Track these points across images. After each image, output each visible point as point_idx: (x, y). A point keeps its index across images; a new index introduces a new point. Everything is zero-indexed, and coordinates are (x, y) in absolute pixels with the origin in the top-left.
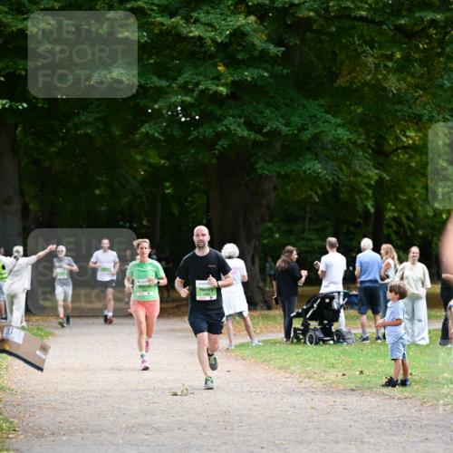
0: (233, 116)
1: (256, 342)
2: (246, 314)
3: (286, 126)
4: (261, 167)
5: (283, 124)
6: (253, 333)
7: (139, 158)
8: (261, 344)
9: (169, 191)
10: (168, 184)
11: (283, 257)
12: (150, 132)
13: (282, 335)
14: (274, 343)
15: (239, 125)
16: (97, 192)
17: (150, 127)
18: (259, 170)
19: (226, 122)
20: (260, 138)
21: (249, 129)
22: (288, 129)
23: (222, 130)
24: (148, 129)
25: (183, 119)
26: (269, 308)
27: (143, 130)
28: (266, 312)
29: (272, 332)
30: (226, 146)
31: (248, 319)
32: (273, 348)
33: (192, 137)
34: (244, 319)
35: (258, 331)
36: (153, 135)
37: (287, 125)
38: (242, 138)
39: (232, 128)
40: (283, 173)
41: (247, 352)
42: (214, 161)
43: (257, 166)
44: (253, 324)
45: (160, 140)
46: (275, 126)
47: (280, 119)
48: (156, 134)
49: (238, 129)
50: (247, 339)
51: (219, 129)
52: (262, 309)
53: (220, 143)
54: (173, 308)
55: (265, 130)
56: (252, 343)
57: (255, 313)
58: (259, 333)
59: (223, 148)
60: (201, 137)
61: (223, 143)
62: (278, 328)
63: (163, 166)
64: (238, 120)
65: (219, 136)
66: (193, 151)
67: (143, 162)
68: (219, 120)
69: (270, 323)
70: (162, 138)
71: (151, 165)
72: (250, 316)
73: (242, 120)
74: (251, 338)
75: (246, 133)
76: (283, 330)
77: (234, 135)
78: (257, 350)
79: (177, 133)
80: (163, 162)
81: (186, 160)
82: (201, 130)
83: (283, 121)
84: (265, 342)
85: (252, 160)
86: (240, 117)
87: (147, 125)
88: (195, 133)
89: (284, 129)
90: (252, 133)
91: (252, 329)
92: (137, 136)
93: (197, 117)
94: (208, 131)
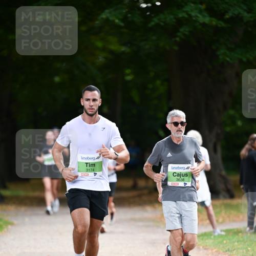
0: (194, 3)
1: (218, 231)
2: (208, 203)
3: (248, 13)
4: (224, 54)
5: (245, 10)
6: (215, 222)
7: (99, 44)
8: (223, 233)
9: (129, 78)
10: (128, 71)
11: (247, 146)
12: (111, 18)
13: (245, 224)
14: (237, 232)
15: (201, 12)
16: (57, 79)
17: (110, 13)
18: (221, 57)
19: (187, 8)
20: (222, 24)
21: (211, 16)
22: (250, 15)
23: (183, 17)
24: (108, 15)
25: (144, 6)
26: (232, 196)
27: (104, 16)
28: (229, 201)
29: (234, 221)
30: (187, 33)
31: (211, 208)
32: (236, 238)
33: (153, 23)
34: (207, 208)
35: (221, 220)
36: (113, 21)
37: (250, 11)
38: (204, 24)
39: (193, 14)
40: (244, 60)
41: (209, 242)
42: (176, 48)
43: (218, 53)
44: (216, 213)
45: (120, 27)
46: (236, 12)
47: (242, 6)
48: (117, 21)
49: (199, 15)
50: (210, 229)
51: (180, 15)
52: (225, 197)
53: (182, 30)
54: (134, 197)
55: (227, 17)
56: (214, 232)
57: (218, 202)
58: (222, 223)
59: (184, 35)
60: (162, 24)
61: (185, 30)
62: (241, 217)
63: (123, 53)
64: (200, 6)
65: (180, 22)
66: (154, 38)
67: (104, 49)
68: (180, 7)
69: (232, 212)
70: (122, 24)
71: (112, 52)
72: (213, 205)
73: (203, 7)
74: (213, 227)
75: (207, 20)
76: (246, 219)
77: (196, 21)
78: (220, 240)
79: (137, 19)
80: (123, 49)
81: (147, 47)
82: (162, 16)
83: (245, 8)
84: (228, 232)
85: (214, 47)
86: (201, 3)
87: (107, 11)
88: (156, 20)
89: (246, 16)
90: (214, 19)
91: (214, 218)
92: (97, 22)
93: (158, 4)
94: (168, 18)
